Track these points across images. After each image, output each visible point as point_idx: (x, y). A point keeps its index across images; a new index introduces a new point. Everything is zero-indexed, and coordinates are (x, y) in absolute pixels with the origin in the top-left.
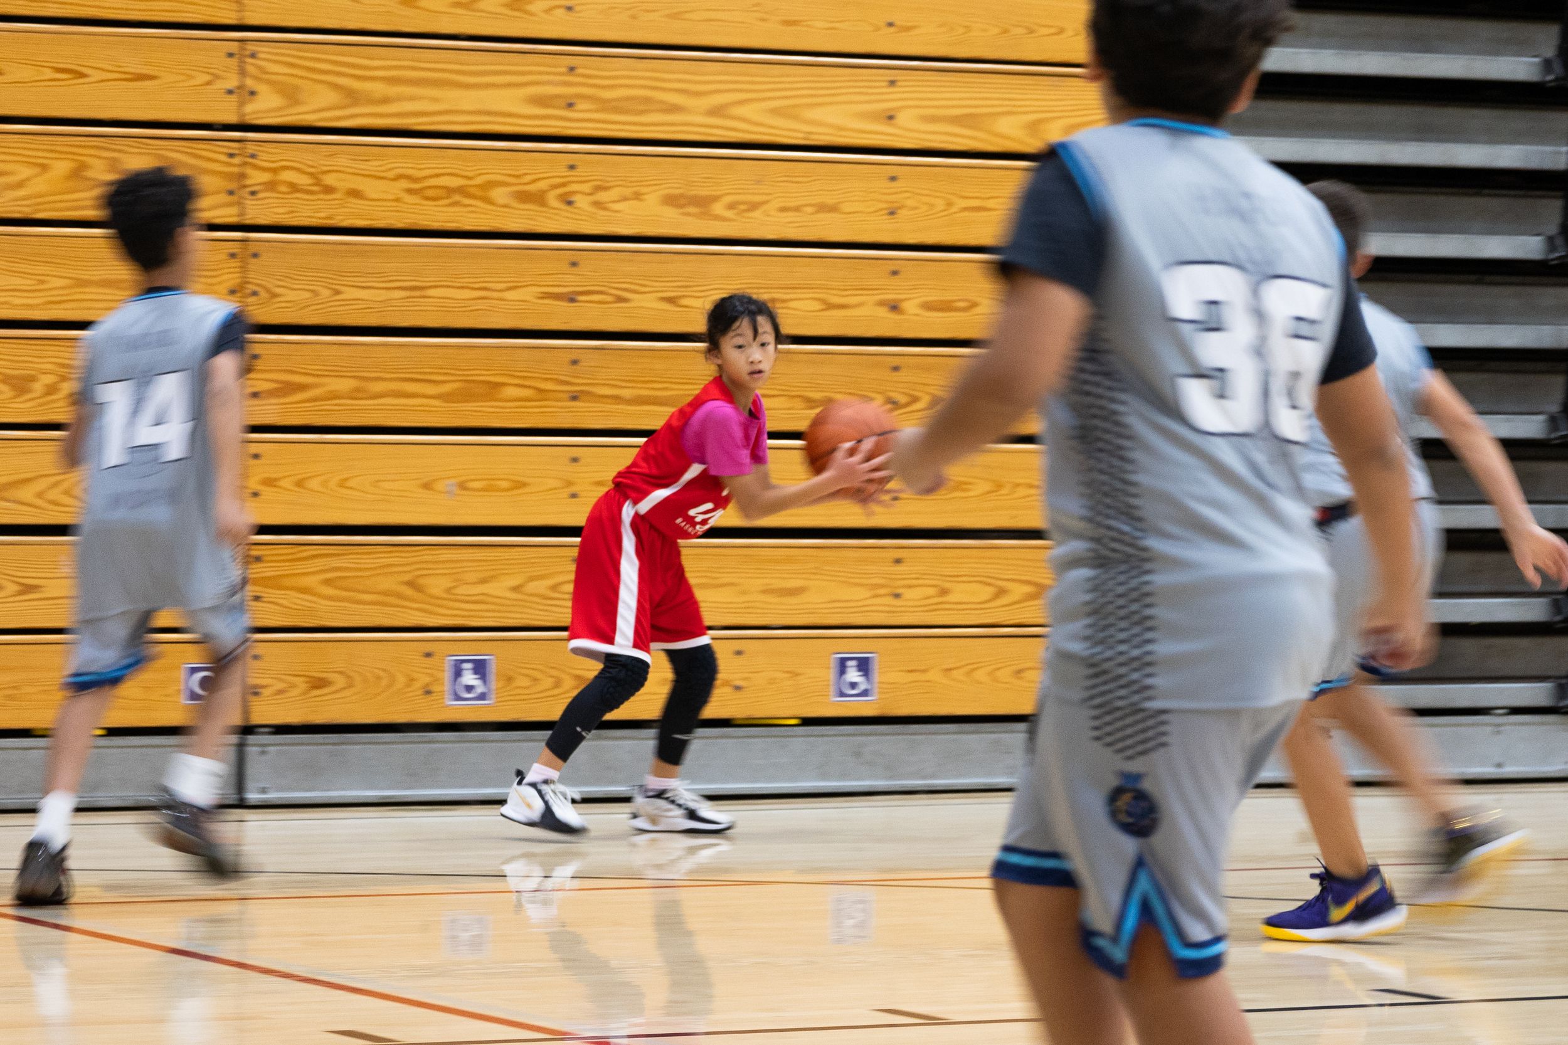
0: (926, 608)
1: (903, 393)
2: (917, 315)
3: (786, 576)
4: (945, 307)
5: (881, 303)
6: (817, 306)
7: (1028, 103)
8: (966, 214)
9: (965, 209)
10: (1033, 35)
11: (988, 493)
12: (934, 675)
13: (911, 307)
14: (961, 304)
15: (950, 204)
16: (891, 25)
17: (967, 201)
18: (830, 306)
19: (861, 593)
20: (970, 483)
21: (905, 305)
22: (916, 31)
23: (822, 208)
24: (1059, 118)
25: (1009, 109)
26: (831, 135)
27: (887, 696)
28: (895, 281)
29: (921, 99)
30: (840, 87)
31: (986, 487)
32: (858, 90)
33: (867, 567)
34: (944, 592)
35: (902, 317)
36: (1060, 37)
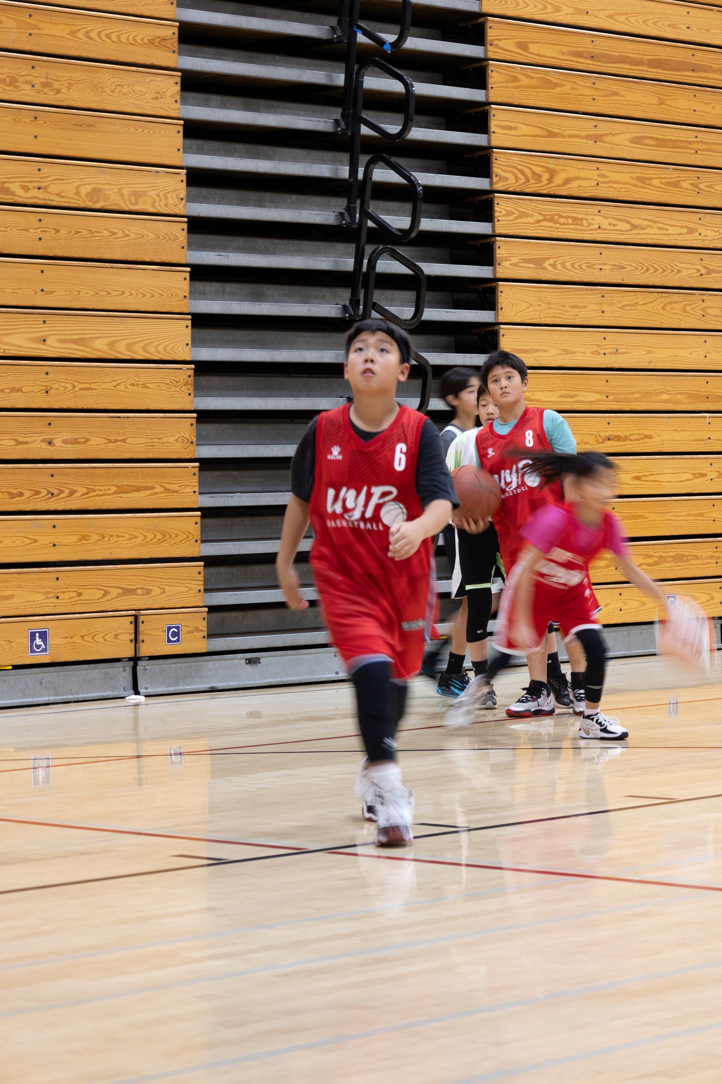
0: (72, 604)
1: (56, 488)
2: (61, 446)
3: (4, 589)
4: (75, 442)
5: (43, 441)
6: (14, 443)
7: (109, 332)
8: (81, 392)
9: (80, 389)
10: (109, 296)
11: (98, 541)
12: (77, 639)
13: (57, 442)
14: (82, 440)
15: (74, 387)
16: (42, 290)
17: (82, 385)
18: (19, 443)
19: (41, 597)
20: (90, 536)
21: (55, 441)
22: (54, 294)
23: (13, 390)
24: (124, 339)
25: (99, 335)
26: (17, 350)
27: (55, 651)
28: (51, 428)
29: (59, 330)
30: (20, 325)
31: (97, 537)
32: (29, 326)
33: (41, 583)
34: (80, 594)
35: (54, 448)
36: (123, 296)
